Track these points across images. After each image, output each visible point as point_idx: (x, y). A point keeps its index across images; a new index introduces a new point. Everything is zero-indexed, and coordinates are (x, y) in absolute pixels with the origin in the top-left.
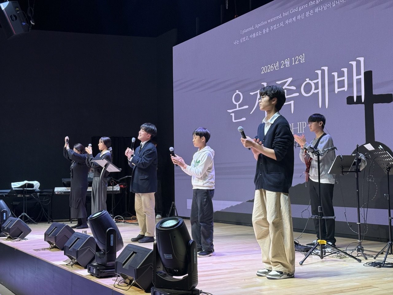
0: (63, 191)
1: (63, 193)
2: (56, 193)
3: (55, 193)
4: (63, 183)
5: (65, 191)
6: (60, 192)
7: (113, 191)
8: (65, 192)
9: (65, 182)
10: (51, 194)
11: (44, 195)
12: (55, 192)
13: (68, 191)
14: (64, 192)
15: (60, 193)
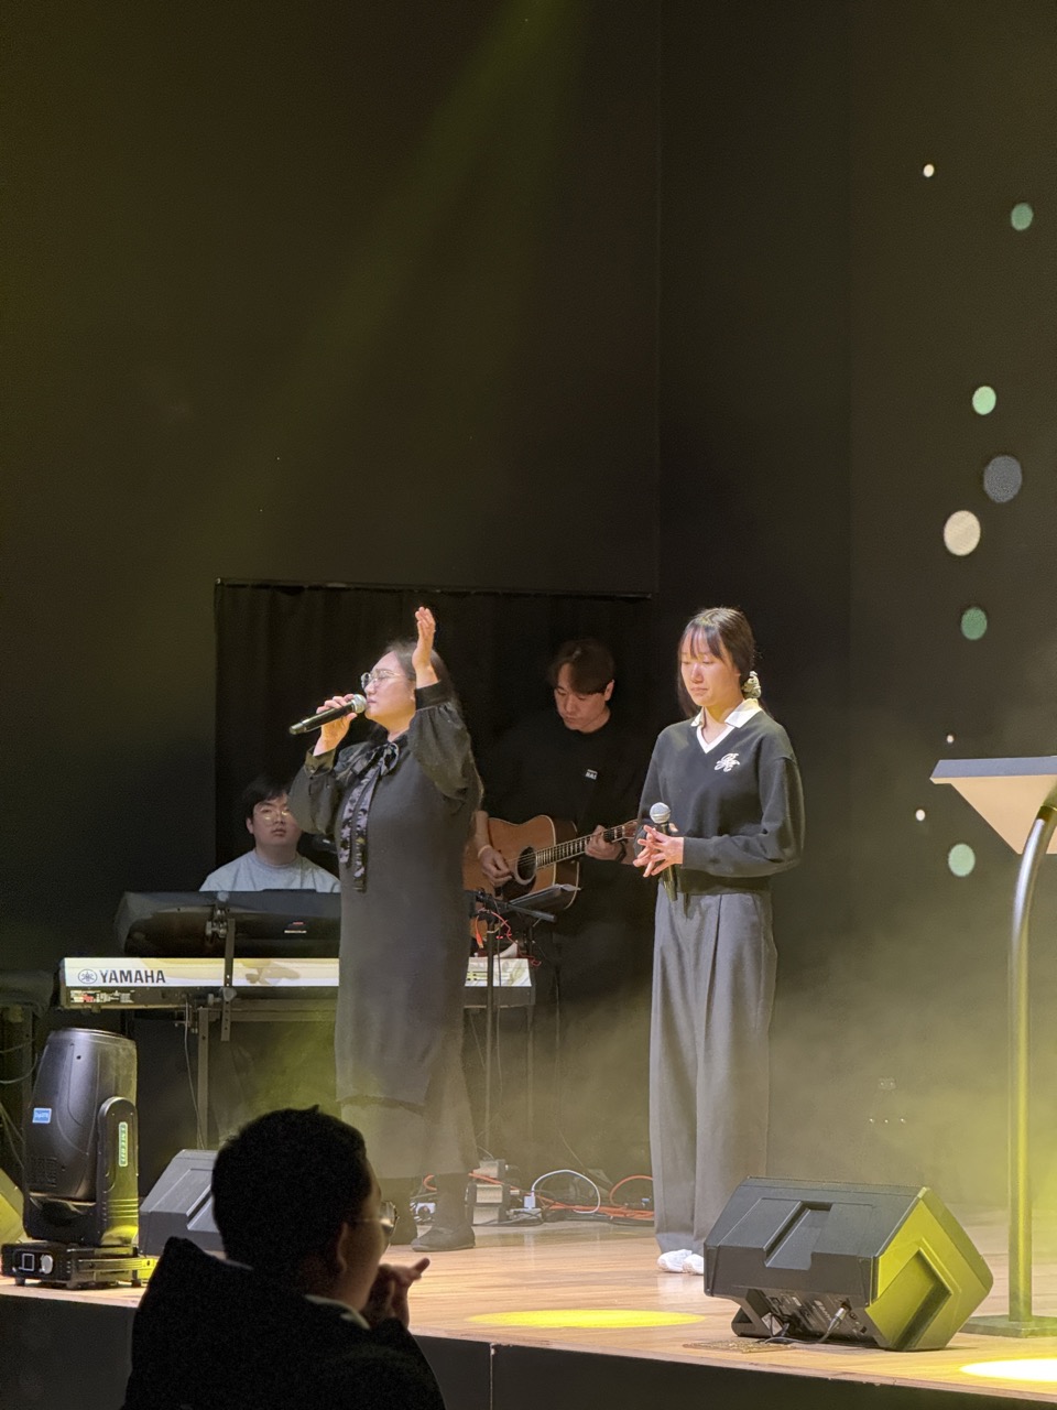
0: (125, 984)
1: (126, 998)
2: (78, 998)
3: (69, 999)
5: (139, 984)
8: (138, 990)
12: (69, 989)
13: (161, 984)
14: (139, 994)
15: (105, 998)
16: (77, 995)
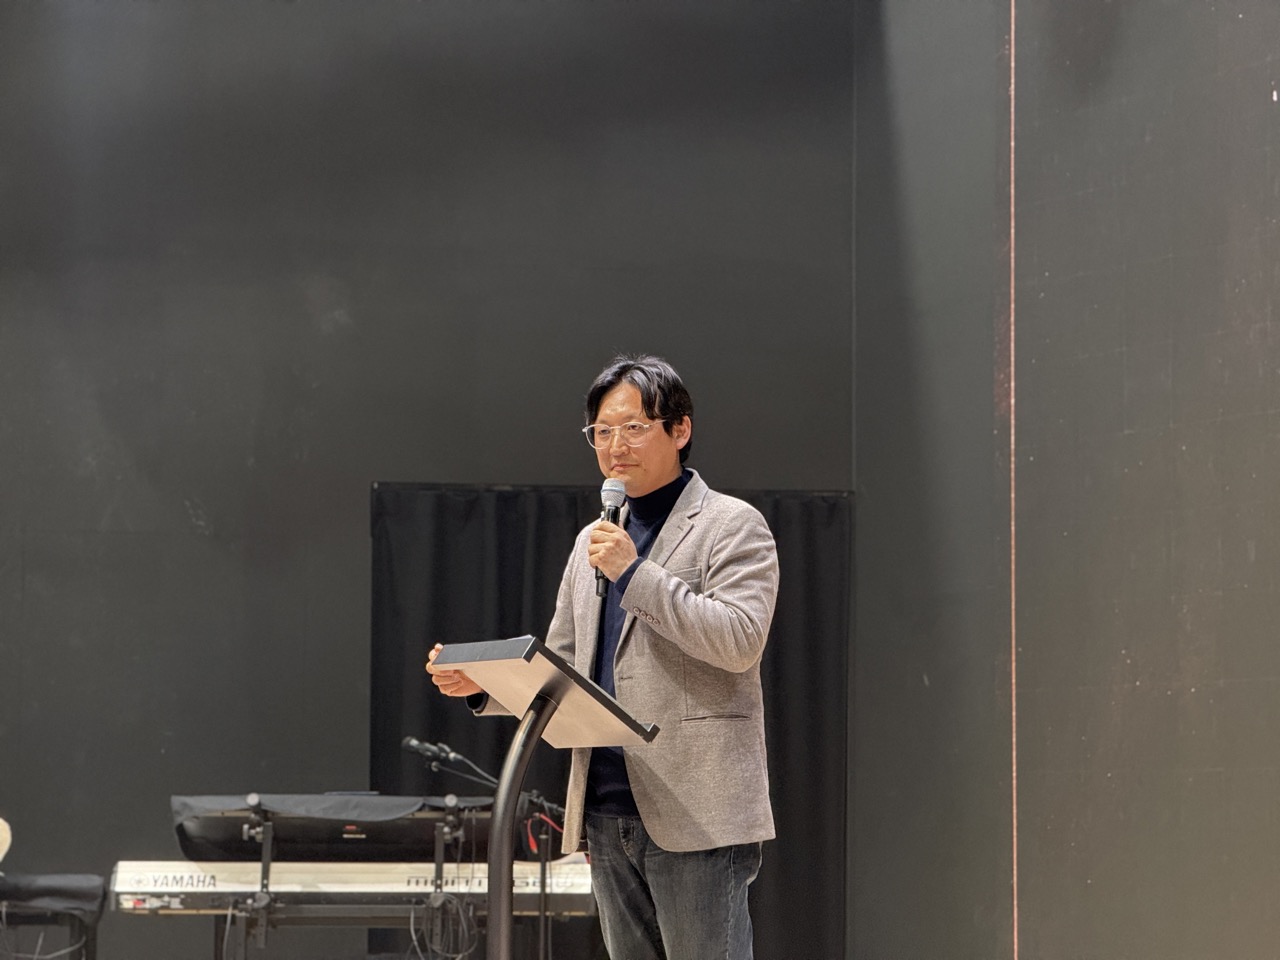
0: (176, 889)
1: (176, 903)
2: (127, 904)
3: (118, 903)
4: (181, 829)
5: (190, 889)
6: (159, 896)
7: (544, 899)
8: (188, 895)
9: (191, 826)
10: (92, 912)
11: (40, 919)
12: (118, 894)
13: (211, 889)
14: (189, 899)
15: (155, 903)
16: (127, 900)
